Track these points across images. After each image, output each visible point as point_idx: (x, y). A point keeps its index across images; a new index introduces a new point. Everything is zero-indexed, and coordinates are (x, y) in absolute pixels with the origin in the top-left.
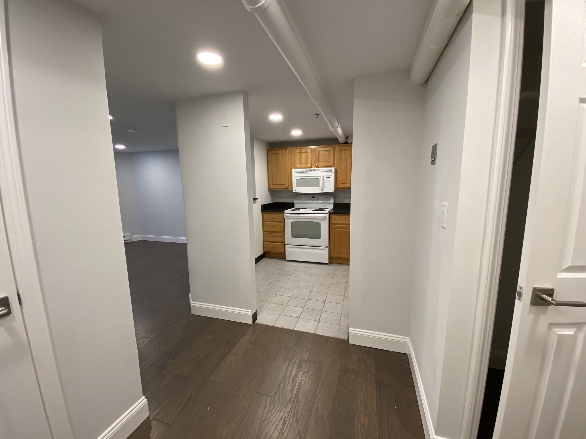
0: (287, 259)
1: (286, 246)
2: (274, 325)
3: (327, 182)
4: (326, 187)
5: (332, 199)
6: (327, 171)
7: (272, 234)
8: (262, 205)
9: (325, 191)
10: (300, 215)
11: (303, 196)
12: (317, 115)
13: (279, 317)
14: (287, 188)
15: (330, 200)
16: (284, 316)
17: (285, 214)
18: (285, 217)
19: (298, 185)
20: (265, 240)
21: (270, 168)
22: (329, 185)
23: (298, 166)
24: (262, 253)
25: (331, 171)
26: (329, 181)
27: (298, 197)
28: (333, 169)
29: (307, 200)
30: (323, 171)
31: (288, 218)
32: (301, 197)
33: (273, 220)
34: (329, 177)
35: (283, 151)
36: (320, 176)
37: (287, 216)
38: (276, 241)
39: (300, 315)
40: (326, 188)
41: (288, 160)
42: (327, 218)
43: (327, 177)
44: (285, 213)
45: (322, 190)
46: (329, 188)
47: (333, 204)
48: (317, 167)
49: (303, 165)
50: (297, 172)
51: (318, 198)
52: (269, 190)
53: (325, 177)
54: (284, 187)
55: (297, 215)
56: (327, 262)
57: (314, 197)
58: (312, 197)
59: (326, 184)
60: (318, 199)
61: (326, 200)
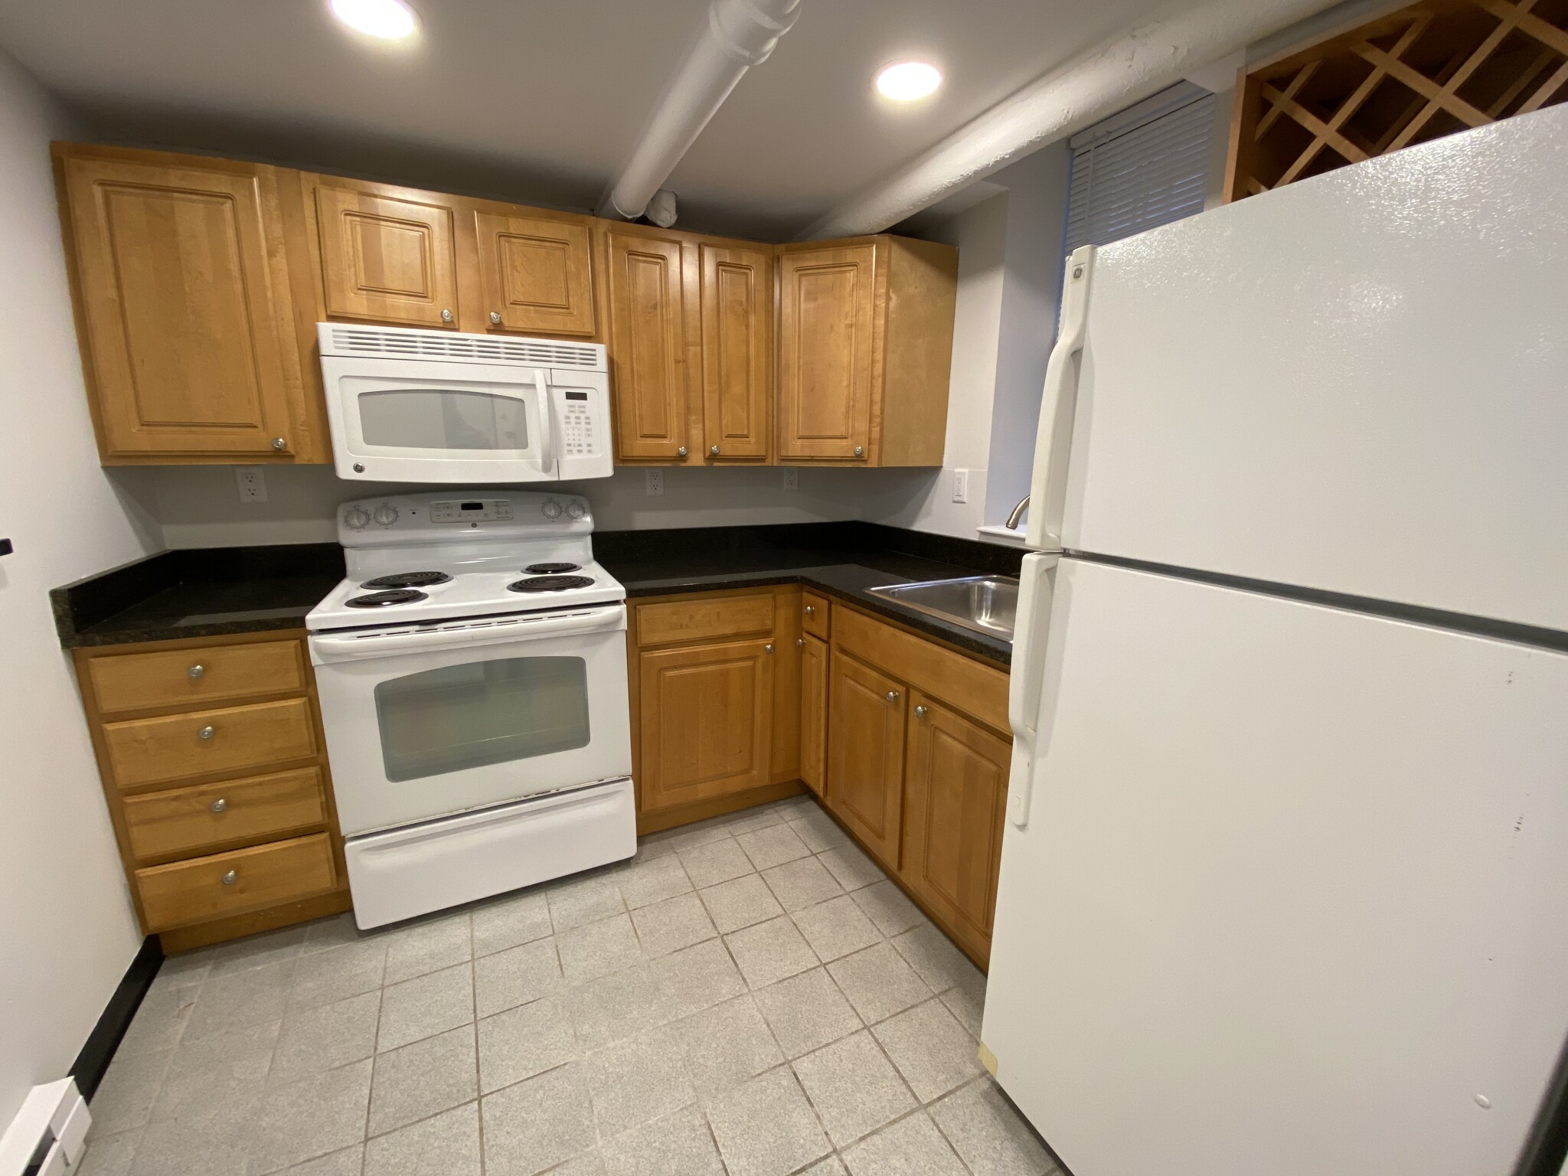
0: (364, 924)
1: (348, 845)
3: (573, 420)
4: (570, 451)
5: (584, 512)
6: (565, 358)
7: (202, 794)
8: (55, 595)
9: (566, 476)
10: (440, 633)
11: (403, 504)
14: (280, 453)
15: (572, 519)
17: (312, 640)
18: (315, 659)
19: (374, 434)
20: (142, 851)
22: (584, 441)
23: (358, 304)
24: (131, 949)
25: (589, 359)
26: (583, 421)
27: (369, 506)
28: (601, 350)
29: (436, 522)
30: (540, 356)
31: (343, 661)
32: (386, 507)
33: (196, 698)
34: (583, 397)
35: (219, 183)
36: (533, 386)
37: (326, 653)
38: (249, 832)
40: (569, 457)
41: (271, 254)
42: (624, 625)
43: (570, 396)
44: (312, 633)
45: (546, 468)
46: (584, 456)
47: (589, 539)
48: (498, 328)
49: (401, 305)
50: (357, 342)
51: (502, 509)
52: (105, 468)
53: (559, 395)
54: (258, 440)
55: (413, 636)
56: (629, 849)
57: (479, 506)
58: (465, 507)
59: (569, 434)
60: (504, 519)
61: (553, 520)
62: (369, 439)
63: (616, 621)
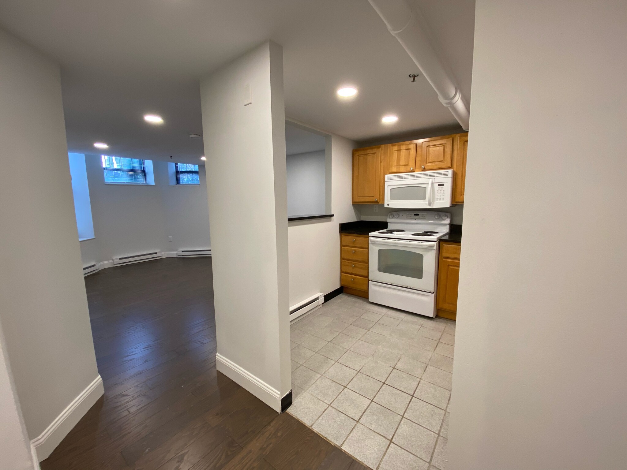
0: (370, 300)
1: (370, 282)
2: (312, 426)
3: (439, 191)
4: (437, 200)
5: (447, 218)
6: (439, 175)
7: (351, 263)
8: (340, 224)
9: (436, 206)
10: (391, 241)
11: (401, 214)
12: (414, 77)
13: (326, 410)
14: (376, 202)
15: (443, 220)
16: (334, 409)
17: (370, 238)
18: (369, 242)
19: (392, 198)
20: (343, 270)
21: (356, 174)
22: (442, 197)
23: (394, 170)
24: (338, 286)
25: (446, 174)
26: (442, 191)
27: (394, 213)
28: (450, 172)
29: (407, 218)
30: (432, 175)
31: (374, 243)
32: (398, 214)
33: (354, 245)
34: (443, 185)
35: (375, 151)
36: (428, 183)
37: (372, 241)
38: (357, 273)
39: (362, 416)
40: (437, 202)
41: (381, 162)
42: (435, 248)
43: (439, 185)
44: (370, 236)
45: (430, 204)
46: (442, 201)
47: (448, 226)
48: (424, 170)
49: (402, 169)
50: (392, 178)
51: (424, 216)
52: (352, 204)
53: (436, 185)
54: (373, 199)
55: (386, 240)
56: (431, 315)
57: (418, 215)
58: (415, 215)
59: (437, 195)
60: (424, 218)
61: (437, 219)
62: (391, 199)
63: (433, 246)
